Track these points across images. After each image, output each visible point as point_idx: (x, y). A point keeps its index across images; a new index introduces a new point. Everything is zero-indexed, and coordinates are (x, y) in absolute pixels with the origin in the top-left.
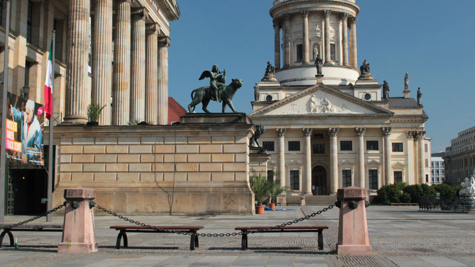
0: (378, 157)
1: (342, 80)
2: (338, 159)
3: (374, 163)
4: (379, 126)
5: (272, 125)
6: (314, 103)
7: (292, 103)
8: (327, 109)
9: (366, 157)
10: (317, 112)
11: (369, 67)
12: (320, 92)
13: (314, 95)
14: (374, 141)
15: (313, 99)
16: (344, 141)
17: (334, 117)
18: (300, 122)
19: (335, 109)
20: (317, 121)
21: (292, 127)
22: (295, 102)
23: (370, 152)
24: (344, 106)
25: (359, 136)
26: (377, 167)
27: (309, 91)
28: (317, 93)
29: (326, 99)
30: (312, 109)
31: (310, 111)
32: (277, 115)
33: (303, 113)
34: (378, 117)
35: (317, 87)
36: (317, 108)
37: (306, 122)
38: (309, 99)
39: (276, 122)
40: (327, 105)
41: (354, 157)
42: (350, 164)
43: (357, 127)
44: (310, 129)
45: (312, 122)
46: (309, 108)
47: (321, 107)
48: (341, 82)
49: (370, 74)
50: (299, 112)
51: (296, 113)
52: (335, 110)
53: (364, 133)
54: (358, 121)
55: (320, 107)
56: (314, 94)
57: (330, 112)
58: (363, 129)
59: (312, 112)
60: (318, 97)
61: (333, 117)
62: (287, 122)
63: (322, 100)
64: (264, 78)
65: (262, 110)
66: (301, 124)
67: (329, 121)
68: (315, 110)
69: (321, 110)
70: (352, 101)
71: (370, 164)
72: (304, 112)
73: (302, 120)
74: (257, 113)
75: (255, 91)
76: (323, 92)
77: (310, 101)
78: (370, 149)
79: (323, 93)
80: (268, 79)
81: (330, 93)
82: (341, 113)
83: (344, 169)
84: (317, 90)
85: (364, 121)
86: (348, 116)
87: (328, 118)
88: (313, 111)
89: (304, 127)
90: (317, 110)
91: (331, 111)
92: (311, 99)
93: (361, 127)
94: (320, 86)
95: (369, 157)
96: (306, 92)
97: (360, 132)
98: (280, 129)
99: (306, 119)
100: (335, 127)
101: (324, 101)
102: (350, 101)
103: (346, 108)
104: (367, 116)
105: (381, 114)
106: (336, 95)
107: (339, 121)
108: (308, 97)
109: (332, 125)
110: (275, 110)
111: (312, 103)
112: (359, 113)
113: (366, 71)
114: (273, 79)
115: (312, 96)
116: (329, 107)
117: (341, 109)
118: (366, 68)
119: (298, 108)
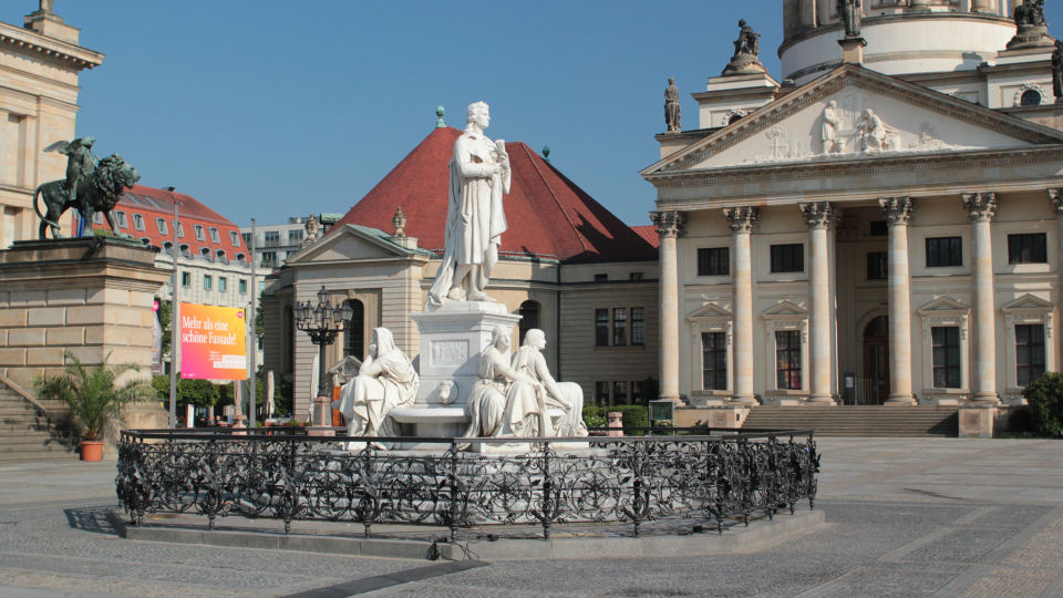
0: (1047, 285)
1: (965, 56)
2: (913, 293)
3: (1031, 302)
4: (1039, 186)
5: (711, 199)
6: (832, 125)
7: (768, 130)
8: (873, 141)
9: (1002, 285)
10: (842, 153)
11: (1040, 10)
12: (851, 92)
13: (833, 102)
14: (1033, 235)
15: (831, 114)
16: (938, 239)
17: (895, 163)
18: (793, 184)
19: (896, 138)
20: (844, 181)
21: (771, 202)
22: (779, 127)
23: (1020, 268)
24: (926, 130)
25: (973, 220)
26: (1042, 317)
27: (817, 89)
28: (841, 94)
29: (870, 111)
30: (828, 145)
31: (822, 150)
32: (726, 169)
33: (801, 159)
34: (1036, 158)
35: (839, 78)
36: (843, 141)
37: (813, 184)
38: (818, 114)
39: (725, 190)
40: (872, 128)
41: (967, 286)
42: (956, 308)
43: (967, 191)
44: (821, 206)
45: (829, 183)
46: (818, 140)
47: (856, 135)
48: (960, 61)
49: (1044, 29)
50: (789, 156)
51: (780, 158)
52: (899, 142)
53: (992, 210)
54: (973, 173)
55: (850, 137)
56: (835, 99)
57: (881, 150)
58: (986, 198)
59: (827, 153)
60: (845, 107)
61: (890, 164)
62: (755, 187)
63: (859, 114)
64: (728, 67)
65: (681, 157)
66: (795, 193)
67: (881, 176)
68: (836, 147)
69: (856, 147)
70: (950, 111)
71: (1019, 305)
72: (803, 154)
73: (799, 178)
74: (668, 166)
75: (668, 102)
76: (862, 90)
77: (823, 119)
78: (1021, 262)
79: (860, 95)
80: (734, 69)
81: (882, 92)
82: (914, 150)
83: (936, 324)
84: (841, 87)
85: (990, 172)
86: (936, 160)
87: (876, 168)
88: (830, 152)
89: (803, 199)
90: (843, 146)
91: (884, 145)
92: (823, 114)
93: (980, 190)
94: (848, 74)
95: (1017, 286)
96: (807, 94)
97: (976, 208)
98: (734, 209)
99: (812, 177)
100: (896, 194)
101: (865, 117)
102: (944, 112)
103: (934, 134)
104: (996, 156)
105: (1041, 148)
106: (901, 98)
107: (912, 177)
108: (817, 107)
109: (888, 188)
110: (721, 153)
111: (828, 126)
112: (971, 148)
113: (1031, 21)
114: (750, 68)
115: (829, 106)
116: (879, 134)
117: (914, 139)
118: (1031, 13)
119: (786, 143)
